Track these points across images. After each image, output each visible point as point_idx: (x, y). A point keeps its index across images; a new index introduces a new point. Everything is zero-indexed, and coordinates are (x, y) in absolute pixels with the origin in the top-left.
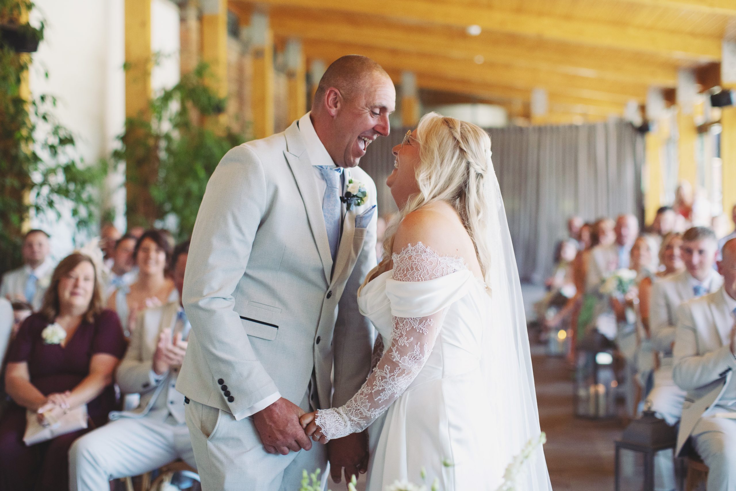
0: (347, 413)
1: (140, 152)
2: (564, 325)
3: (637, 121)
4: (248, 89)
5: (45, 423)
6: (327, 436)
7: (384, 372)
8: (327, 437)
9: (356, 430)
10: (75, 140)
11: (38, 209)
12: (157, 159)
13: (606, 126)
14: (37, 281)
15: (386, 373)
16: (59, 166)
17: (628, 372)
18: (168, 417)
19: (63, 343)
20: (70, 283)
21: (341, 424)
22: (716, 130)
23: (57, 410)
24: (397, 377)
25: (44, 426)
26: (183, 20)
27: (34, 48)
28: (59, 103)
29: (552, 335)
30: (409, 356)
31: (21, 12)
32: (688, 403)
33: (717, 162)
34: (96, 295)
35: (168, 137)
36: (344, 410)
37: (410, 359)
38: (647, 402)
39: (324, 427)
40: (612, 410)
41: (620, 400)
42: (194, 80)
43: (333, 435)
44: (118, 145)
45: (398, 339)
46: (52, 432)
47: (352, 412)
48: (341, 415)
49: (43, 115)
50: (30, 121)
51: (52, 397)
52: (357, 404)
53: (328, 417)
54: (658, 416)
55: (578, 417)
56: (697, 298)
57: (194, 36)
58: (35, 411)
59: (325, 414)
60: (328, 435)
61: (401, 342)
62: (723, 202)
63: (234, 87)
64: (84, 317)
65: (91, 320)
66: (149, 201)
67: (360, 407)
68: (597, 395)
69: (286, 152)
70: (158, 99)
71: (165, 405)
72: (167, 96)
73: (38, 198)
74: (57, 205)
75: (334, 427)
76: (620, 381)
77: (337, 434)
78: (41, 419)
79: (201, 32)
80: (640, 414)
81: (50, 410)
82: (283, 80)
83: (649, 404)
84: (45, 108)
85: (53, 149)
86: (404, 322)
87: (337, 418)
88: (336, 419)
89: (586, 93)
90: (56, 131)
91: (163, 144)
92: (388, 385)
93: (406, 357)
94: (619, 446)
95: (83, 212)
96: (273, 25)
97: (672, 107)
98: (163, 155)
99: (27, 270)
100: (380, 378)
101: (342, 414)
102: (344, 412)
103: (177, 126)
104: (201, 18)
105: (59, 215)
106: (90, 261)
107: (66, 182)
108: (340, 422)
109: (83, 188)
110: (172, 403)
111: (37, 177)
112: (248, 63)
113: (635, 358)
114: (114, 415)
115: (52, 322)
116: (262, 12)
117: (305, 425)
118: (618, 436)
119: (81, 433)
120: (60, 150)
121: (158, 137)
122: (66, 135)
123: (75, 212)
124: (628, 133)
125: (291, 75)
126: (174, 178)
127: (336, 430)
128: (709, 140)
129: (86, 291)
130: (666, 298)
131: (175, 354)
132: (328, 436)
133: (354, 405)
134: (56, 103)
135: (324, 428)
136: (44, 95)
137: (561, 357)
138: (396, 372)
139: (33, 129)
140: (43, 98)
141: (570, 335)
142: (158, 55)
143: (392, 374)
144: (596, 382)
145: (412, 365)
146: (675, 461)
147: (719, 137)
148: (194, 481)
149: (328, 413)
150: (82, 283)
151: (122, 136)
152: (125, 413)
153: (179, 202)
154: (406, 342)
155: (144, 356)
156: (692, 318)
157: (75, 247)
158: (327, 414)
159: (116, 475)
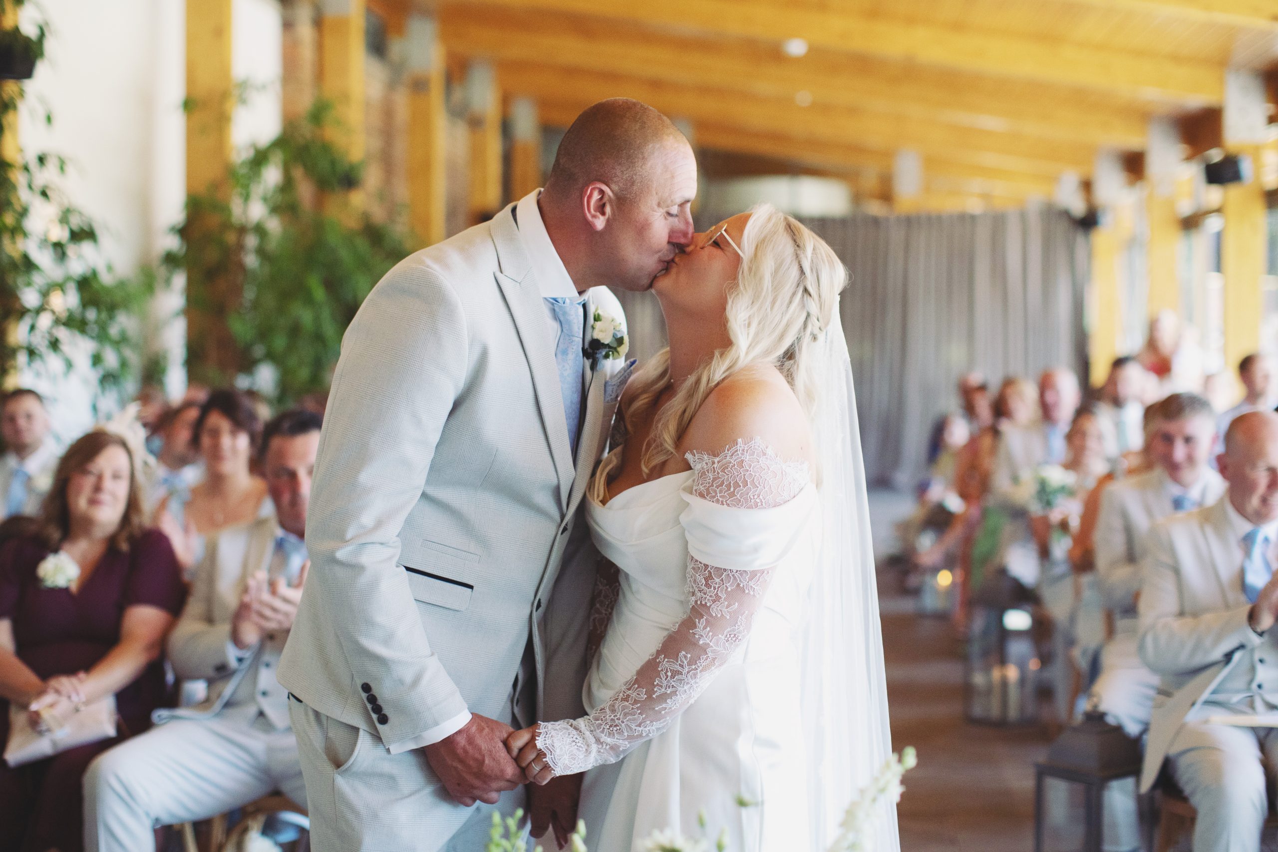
0: (592, 728)
1: (212, 255)
2: (949, 563)
3: (1078, 207)
4: (400, 148)
5: (43, 727)
6: (554, 768)
7: (678, 663)
8: (554, 771)
9: (606, 761)
10: (98, 232)
11: (32, 353)
12: (241, 266)
13: (1023, 216)
14: (28, 480)
15: (682, 666)
16: (68, 278)
17: (1058, 644)
18: (257, 719)
19: (74, 587)
20: (88, 482)
21: (581, 749)
22: (1213, 224)
23: (64, 705)
24: (700, 672)
25: (40, 733)
26: (288, 25)
27: (28, 73)
28: (70, 169)
29: (928, 578)
30: (727, 635)
31: (4, 9)
32: (1162, 698)
33: (1215, 281)
34: (132, 504)
35: (260, 230)
36: (587, 724)
37: (727, 641)
38: (1090, 696)
39: (551, 752)
40: (1031, 709)
41: (1045, 693)
42: (306, 130)
43: (567, 767)
44: (173, 243)
45: (710, 606)
46: (54, 743)
47: (604, 728)
48: (580, 732)
49: (42, 190)
50: (19, 199)
51: (54, 683)
52: (614, 716)
53: (558, 734)
54: (1111, 720)
55: (972, 721)
56: (1180, 514)
57: (307, 53)
58: (25, 707)
59: (552, 730)
60: (557, 766)
61: (715, 610)
62: (1225, 350)
63: (375, 144)
64: (112, 542)
65: (124, 547)
66: (226, 342)
67: (620, 721)
68: (1004, 683)
69: (498, 274)
70: (243, 163)
71: (252, 698)
72: (260, 159)
73: (32, 334)
74: (65, 347)
75: (569, 754)
76: (1046, 659)
77: (573, 766)
78: (35, 721)
79: (320, 47)
80: (1079, 717)
81: (52, 706)
82: (461, 132)
83: (1095, 699)
84: (45, 176)
85: (59, 249)
86: (723, 576)
87: (575, 737)
88: (572, 739)
89: (989, 159)
90: (64, 219)
91: (251, 241)
92: (684, 684)
93: (722, 635)
94: (1042, 773)
95: (111, 359)
96: (445, 36)
97: (1139, 184)
98: (251, 261)
99: (12, 461)
100: (669, 674)
101: (582, 731)
102: (587, 727)
103: (275, 210)
104: (318, 22)
105: (69, 365)
106: (124, 444)
107: (81, 307)
108: (579, 744)
109: (111, 317)
110: (264, 694)
111: (30, 298)
112: (402, 101)
113: (1072, 619)
114: (160, 714)
115: (56, 550)
116: (426, 13)
117: (515, 752)
118: (1041, 755)
119: (105, 745)
120: (72, 250)
121: (242, 230)
122: (81, 224)
123: (97, 360)
124: (1061, 228)
125: (475, 123)
126: (270, 301)
127: (571, 758)
128: (1202, 241)
129: (114, 496)
130: (1125, 516)
131: (274, 610)
132: (556, 768)
133: (610, 716)
134: (66, 168)
135: (550, 754)
136: (44, 154)
137: (942, 617)
138: (701, 663)
139: (24, 212)
140: (41, 160)
141: (959, 580)
142: (244, 85)
143: (694, 667)
144: (1003, 661)
145: (730, 651)
146: (1140, 799)
147: (1219, 238)
148: (302, 830)
149: (558, 728)
150: (108, 484)
151: (180, 226)
152: (179, 712)
153: (280, 342)
154: (726, 610)
155: (217, 613)
156: (1172, 551)
157: (97, 419)
158: (556, 730)
159: (166, 819)
